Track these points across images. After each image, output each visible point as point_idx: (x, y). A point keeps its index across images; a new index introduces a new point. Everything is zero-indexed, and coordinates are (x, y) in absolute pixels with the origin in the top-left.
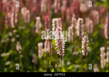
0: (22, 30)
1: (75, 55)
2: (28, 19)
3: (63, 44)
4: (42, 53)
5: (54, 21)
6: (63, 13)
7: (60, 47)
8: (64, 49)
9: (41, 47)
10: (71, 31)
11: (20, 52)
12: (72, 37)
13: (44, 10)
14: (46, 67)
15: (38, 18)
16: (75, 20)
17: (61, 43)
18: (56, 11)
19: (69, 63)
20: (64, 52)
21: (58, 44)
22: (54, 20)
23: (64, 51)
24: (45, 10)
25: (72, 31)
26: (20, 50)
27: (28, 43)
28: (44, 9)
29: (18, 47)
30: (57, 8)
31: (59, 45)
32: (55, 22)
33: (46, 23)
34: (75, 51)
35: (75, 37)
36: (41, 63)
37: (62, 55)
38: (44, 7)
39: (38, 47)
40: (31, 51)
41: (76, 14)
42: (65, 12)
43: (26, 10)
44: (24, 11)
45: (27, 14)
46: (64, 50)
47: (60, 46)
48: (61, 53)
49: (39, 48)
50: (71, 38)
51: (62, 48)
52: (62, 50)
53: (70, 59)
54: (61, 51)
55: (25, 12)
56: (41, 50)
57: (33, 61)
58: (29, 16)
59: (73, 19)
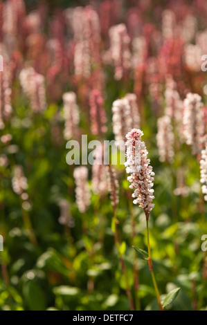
0: (24, 131)
1: (180, 197)
2: (40, 101)
3: (149, 177)
4: (88, 196)
5: (119, 107)
6: (137, 75)
7: (140, 186)
8: (152, 188)
9: (82, 180)
10: (166, 129)
11: (25, 197)
12: (170, 148)
13: (83, 72)
14: (100, 236)
15: (69, 97)
16: (176, 95)
17: (142, 174)
18: (119, 74)
19: (163, 219)
20: (153, 197)
21: (134, 178)
22: (117, 104)
23: (154, 194)
24: (87, 72)
25: (170, 128)
26: (24, 191)
27: (43, 167)
28: (83, 68)
29: (20, 183)
30: (121, 65)
31: (138, 178)
32: (122, 111)
33: (93, 111)
34: (181, 184)
35: (178, 145)
36: (86, 224)
37: (147, 206)
38: (83, 64)
39: (74, 179)
40: (55, 189)
41: (175, 79)
42: (144, 74)
43: (34, 75)
44: (29, 77)
45: (38, 86)
46: (152, 191)
47: (140, 182)
48: (145, 200)
49: (79, 183)
50: (167, 151)
51: (146, 188)
52: (147, 193)
53: (165, 208)
54: (145, 196)
55: (30, 80)
56: (83, 188)
57: (63, 220)
58: (42, 92)
59: (170, 93)
